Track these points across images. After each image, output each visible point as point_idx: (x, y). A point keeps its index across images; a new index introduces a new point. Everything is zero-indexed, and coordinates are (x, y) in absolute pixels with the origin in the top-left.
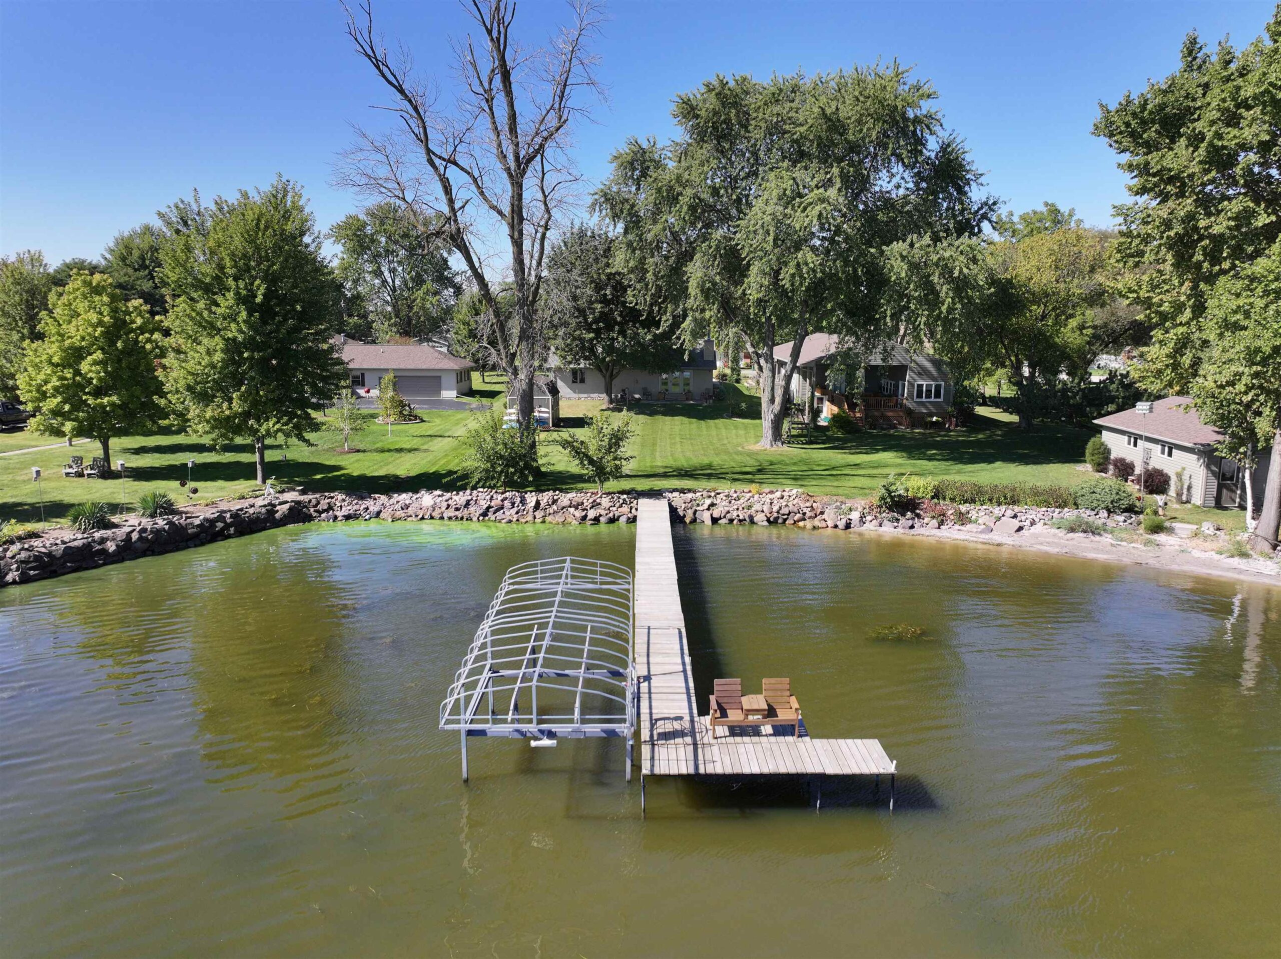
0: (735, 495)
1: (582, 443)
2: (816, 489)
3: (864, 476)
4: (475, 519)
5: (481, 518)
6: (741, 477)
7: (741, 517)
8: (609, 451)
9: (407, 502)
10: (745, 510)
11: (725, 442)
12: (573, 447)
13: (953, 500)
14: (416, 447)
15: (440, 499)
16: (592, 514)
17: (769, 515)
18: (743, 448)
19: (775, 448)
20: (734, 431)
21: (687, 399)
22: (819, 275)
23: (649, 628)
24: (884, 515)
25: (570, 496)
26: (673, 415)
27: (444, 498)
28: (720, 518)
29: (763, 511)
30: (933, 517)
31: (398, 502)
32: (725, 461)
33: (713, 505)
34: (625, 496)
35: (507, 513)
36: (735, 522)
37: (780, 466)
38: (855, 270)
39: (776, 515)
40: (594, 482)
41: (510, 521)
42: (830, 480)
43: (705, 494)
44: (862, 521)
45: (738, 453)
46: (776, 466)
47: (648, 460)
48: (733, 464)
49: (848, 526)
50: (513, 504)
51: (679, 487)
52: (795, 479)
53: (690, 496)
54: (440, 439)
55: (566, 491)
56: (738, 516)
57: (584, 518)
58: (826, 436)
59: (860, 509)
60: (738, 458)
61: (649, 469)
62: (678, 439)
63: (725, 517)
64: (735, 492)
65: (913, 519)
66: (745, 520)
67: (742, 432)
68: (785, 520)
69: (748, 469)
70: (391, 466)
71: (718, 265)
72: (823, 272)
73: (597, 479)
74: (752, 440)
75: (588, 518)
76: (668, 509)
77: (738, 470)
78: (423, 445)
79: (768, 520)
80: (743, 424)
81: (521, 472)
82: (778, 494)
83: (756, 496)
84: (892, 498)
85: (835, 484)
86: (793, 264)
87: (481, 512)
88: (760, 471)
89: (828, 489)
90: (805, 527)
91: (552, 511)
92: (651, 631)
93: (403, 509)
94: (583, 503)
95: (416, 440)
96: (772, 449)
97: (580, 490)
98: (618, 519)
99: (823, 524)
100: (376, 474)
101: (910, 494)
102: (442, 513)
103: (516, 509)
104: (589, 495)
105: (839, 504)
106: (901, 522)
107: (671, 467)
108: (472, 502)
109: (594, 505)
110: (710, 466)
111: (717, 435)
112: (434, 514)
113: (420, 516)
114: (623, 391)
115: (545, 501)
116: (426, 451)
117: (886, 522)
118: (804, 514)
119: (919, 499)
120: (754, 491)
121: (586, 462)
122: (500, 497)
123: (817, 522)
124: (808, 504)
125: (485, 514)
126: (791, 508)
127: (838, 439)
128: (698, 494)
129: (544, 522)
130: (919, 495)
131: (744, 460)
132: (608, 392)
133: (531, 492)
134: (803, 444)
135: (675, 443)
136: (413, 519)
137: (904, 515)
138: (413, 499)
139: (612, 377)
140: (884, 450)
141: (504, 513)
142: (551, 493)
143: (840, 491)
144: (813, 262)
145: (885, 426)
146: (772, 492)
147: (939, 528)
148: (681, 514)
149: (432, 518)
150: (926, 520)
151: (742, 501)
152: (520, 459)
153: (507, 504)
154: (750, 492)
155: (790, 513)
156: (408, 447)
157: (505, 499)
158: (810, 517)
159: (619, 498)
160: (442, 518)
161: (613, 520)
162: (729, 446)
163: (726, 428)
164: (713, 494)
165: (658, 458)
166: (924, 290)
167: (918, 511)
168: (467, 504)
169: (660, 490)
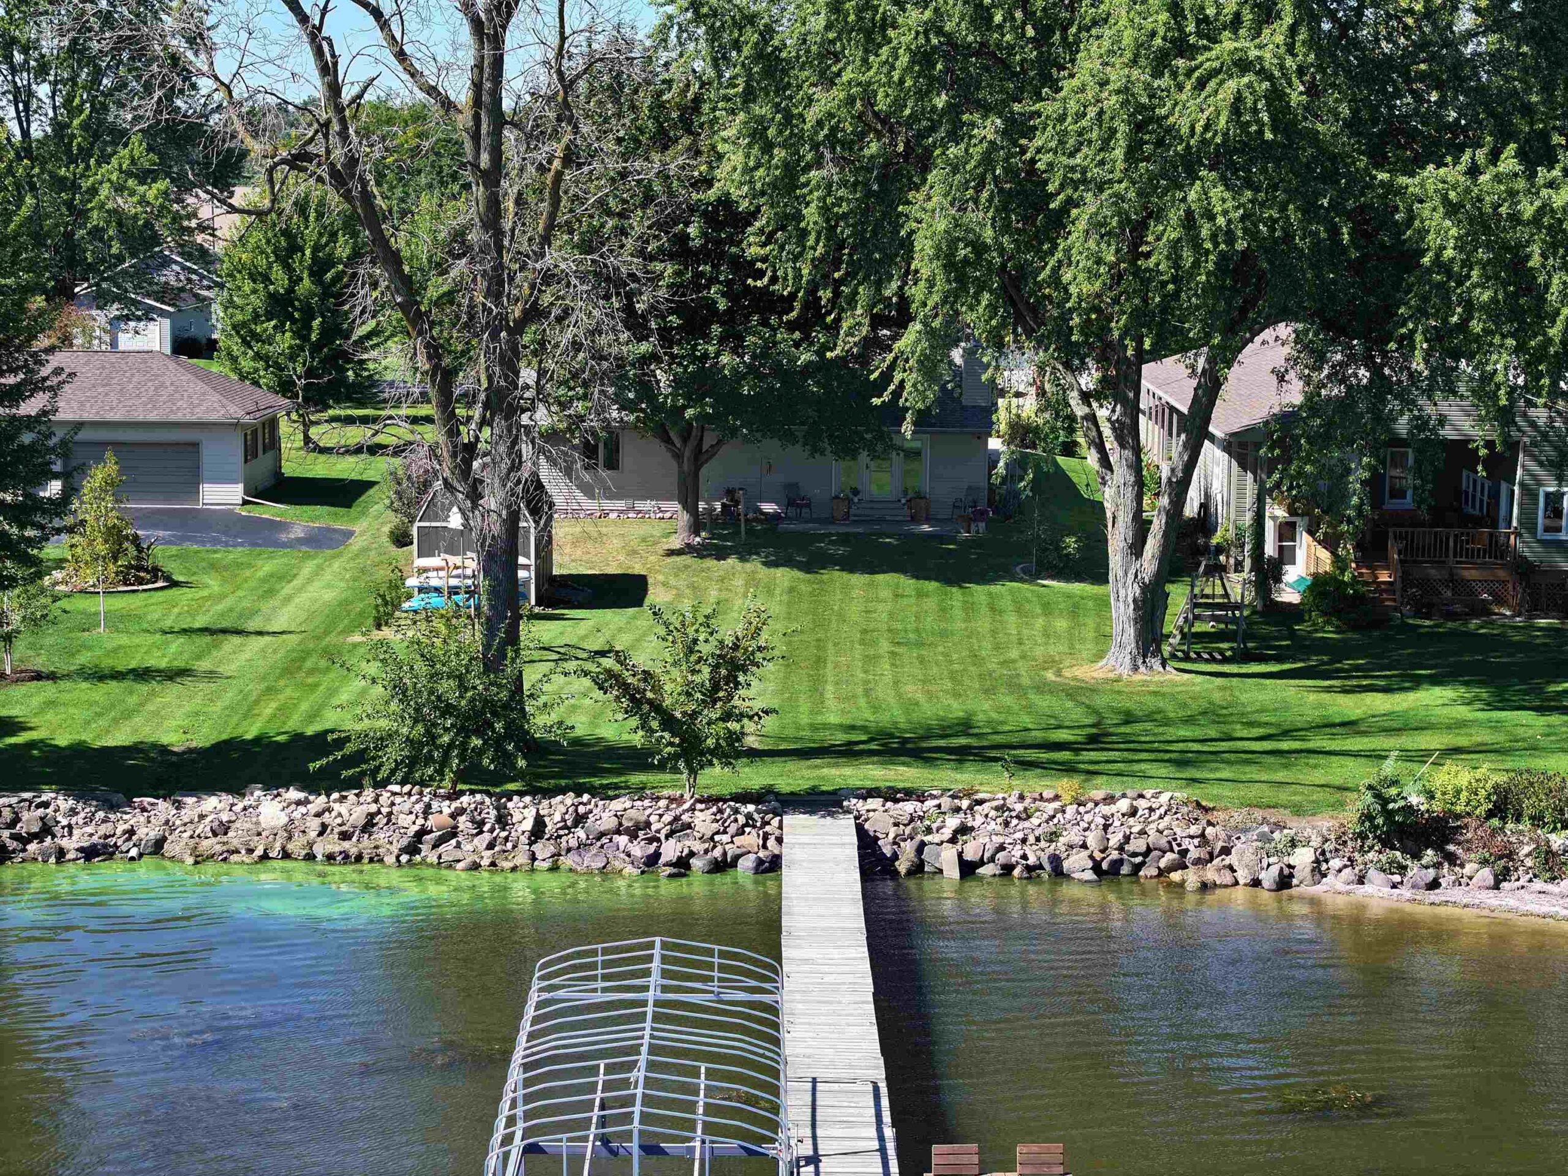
0: (1019, 807)
1: (647, 675)
2: (1226, 791)
3: (1356, 755)
4: (390, 860)
5: (404, 858)
6: (1044, 756)
7: (1032, 860)
8: (711, 696)
9: (225, 817)
10: (1043, 844)
11: (1014, 654)
12: (625, 687)
13: (1537, 820)
14: (179, 664)
15: (302, 809)
16: (670, 850)
17: (1098, 856)
18: (1058, 673)
19: (1143, 675)
20: (1040, 622)
21: (914, 519)
22: (1241, 245)
23: (814, 1081)
24: (1371, 855)
25: (617, 805)
26: (872, 569)
27: (313, 808)
28: (981, 863)
29: (1084, 846)
30: (1484, 862)
31: (202, 817)
32: (1009, 711)
33: (964, 830)
34: (751, 808)
35: (467, 847)
36: (1016, 872)
37: (1148, 726)
38: (1335, 232)
39: (1115, 855)
40: (675, 770)
41: (475, 867)
42: (1270, 768)
43: (946, 802)
44: (1318, 871)
45: (1042, 688)
46: (1138, 727)
47: (804, 706)
48: (1027, 720)
49: (1284, 882)
50: (480, 825)
51: (882, 785)
52: (1181, 763)
53: (909, 807)
54: (236, 640)
55: (604, 793)
56: (1024, 857)
57: (653, 860)
58: (1292, 635)
59: (1316, 842)
60: (1044, 702)
61: (806, 733)
62: (885, 646)
63: (992, 859)
64: (1022, 798)
65: (1438, 866)
66: (1040, 867)
67: (1061, 624)
68: (1137, 868)
69: (1063, 735)
70: (138, 720)
71: (990, 200)
72: (1251, 234)
73: (681, 764)
74: (1088, 649)
75: (662, 860)
76: (855, 840)
77: (1038, 736)
78: (199, 658)
79: (1097, 868)
80: (1069, 596)
81: (498, 743)
82: (1123, 805)
83: (1071, 810)
84: (1388, 814)
85: (1281, 776)
86: (1175, 215)
87: (405, 842)
88: (1095, 740)
89: (1254, 792)
90: (1181, 885)
91: (573, 843)
92: (820, 1087)
93: (215, 834)
94: (648, 824)
95: (176, 645)
96: (1137, 677)
97: (639, 792)
98: (734, 863)
99: (1227, 878)
100: (110, 742)
101: (1437, 807)
102: (311, 845)
103: (487, 837)
104: (663, 803)
105: (1266, 829)
106: (1410, 874)
107: (864, 729)
108: (381, 820)
109: (678, 828)
110: (965, 726)
111: (994, 632)
112: (290, 847)
113: (259, 852)
114: (730, 493)
115: (557, 817)
116: (211, 676)
117: (1373, 873)
118: (1184, 853)
119: (1458, 817)
120: (1066, 798)
121: (655, 724)
122: (447, 807)
123: (1211, 874)
124: (1194, 830)
125: (412, 849)
126: (1153, 838)
127: (1324, 646)
128: (930, 803)
129: (555, 868)
130: (1458, 809)
131: (1057, 710)
132: (688, 498)
133: (521, 794)
134: (1225, 660)
135: (876, 657)
136: (243, 857)
137: (1417, 856)
138: (238, 808)
139: (700, 457)
140: (1436, 681)
141: (458, 846)
142: (570, 798)
143: (1283, 796)
144: (1225, 213)
145: (1458, 608)
146: (1110, 800)
147: (1496, 887)
148: (887, 851)
149: (286, 855)
150: (1469, 868)
151: (1035, 821)
152: (494, 714)
153: (463, 822)
154: (1057, 797)
155: (1149, 850)
156: (163, 664)
157: (461, 811)
158: (1198, 862)
159: (736, 811)
160: (310, 857)
161: (722, 866)
162: (1022, 667)
163: (1019, 611)
164: (965, 804)
165: (831, 702)
166: (1505, 284)
167: (1451, 848)
168: (369, 825)
169: (834, 792)
